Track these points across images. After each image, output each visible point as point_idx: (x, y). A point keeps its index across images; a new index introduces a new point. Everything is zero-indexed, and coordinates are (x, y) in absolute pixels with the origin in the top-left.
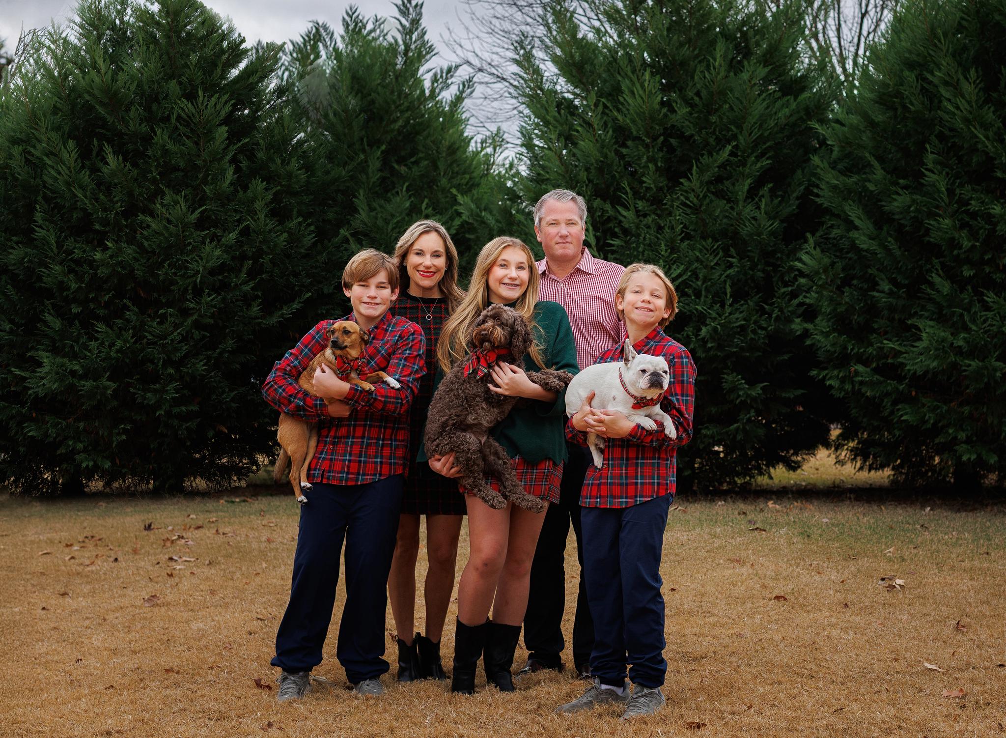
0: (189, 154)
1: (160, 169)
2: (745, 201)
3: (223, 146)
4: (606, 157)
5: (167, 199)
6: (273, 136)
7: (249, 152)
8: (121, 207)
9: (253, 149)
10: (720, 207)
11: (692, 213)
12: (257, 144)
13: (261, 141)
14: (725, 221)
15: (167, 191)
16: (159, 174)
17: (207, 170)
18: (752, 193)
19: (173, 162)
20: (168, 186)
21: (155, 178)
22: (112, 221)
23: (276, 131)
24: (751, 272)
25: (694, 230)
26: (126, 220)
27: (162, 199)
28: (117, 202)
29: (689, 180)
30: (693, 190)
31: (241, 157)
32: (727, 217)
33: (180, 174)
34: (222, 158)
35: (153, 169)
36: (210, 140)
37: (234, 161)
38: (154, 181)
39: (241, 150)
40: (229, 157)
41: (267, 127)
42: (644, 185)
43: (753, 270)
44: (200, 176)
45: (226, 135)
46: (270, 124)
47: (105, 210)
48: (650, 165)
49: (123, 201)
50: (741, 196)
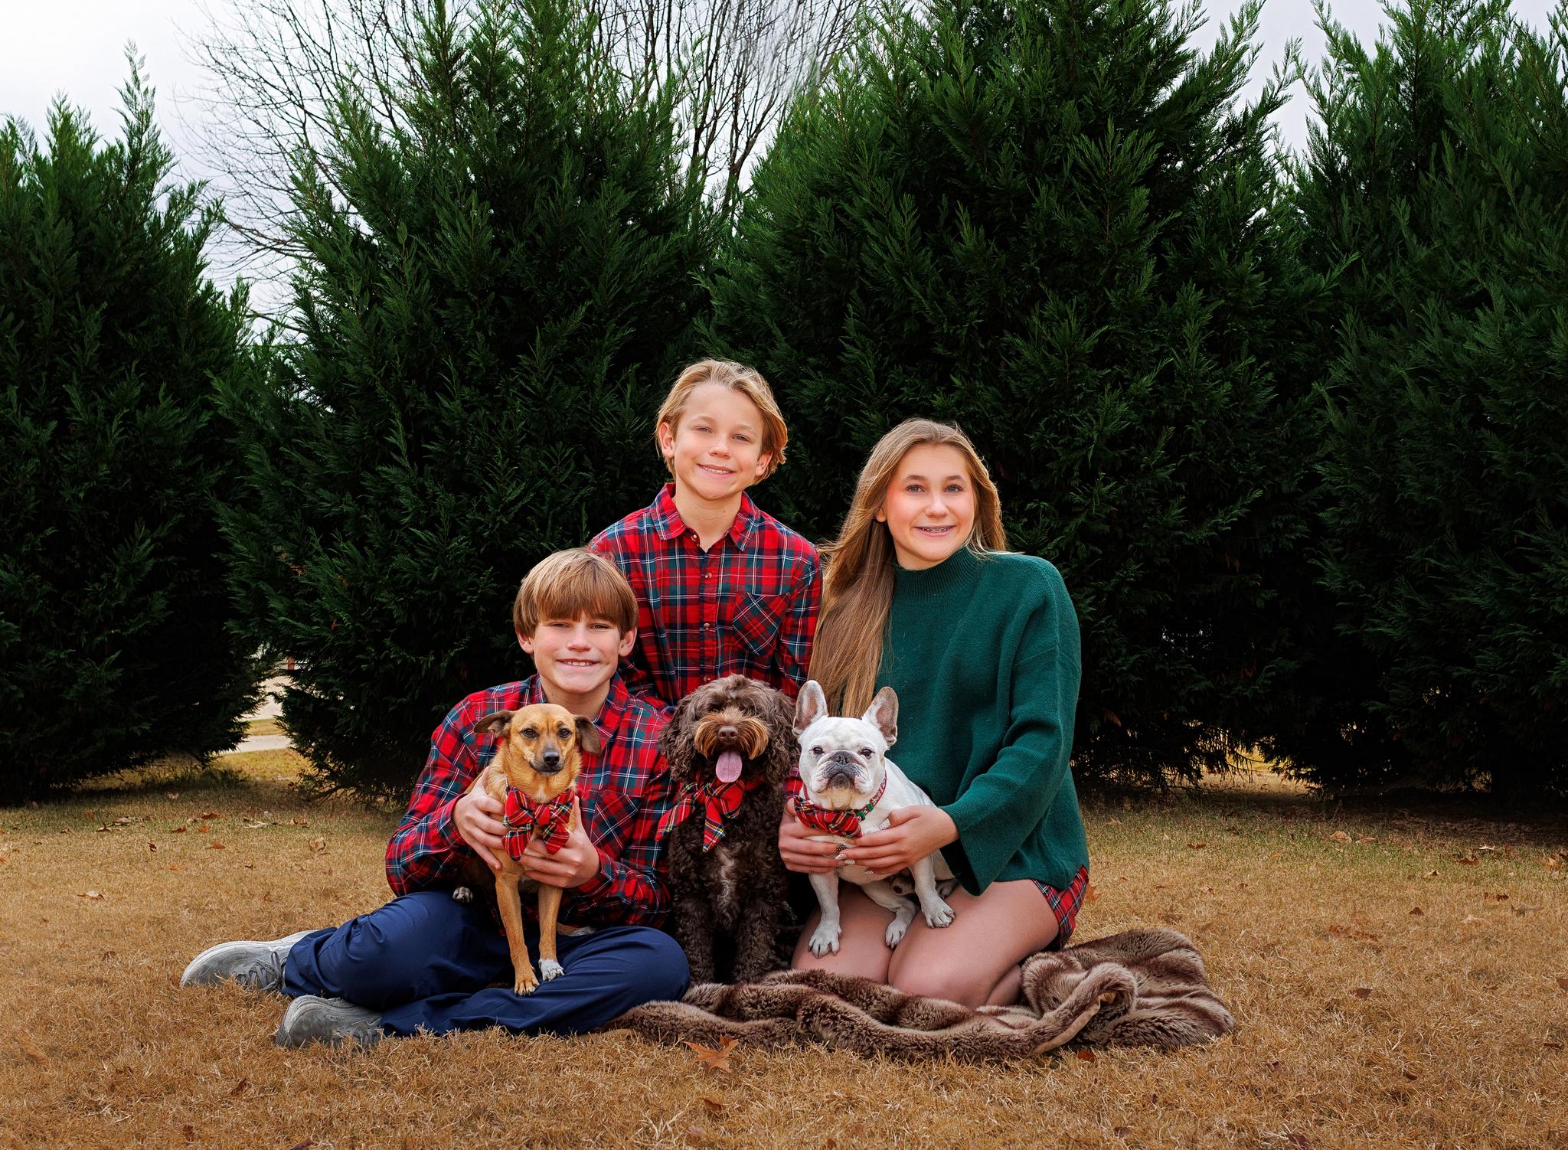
0: (1087, 232)
1: (1041, 255)
3: (1140, 223)
5: (1050, 307)
6: (1218, 211)
7: (1178, 235)
8: (978, 317)
9: (1187, 230)
12: (1194, 222)
13: (1199, 218)
15: (1050, 294)
16: (1039, 264)
17: (1114, 263)
19: (1062, 245)
20: (1052, 287)
21: (1032, 269)
22: (963, 342)
23: (1223, 203)
26: (984, 342)
27: (1042, 308)
28: (972, 309)
31: (1166, 243)
33: (1073, 266)
34: (1138, 243)
35: (1031, 254)
36: (1120, 211)
37: (1156, 249)
38: (1031, 276)
39: (1167, 232)
40: (1148, 243)
41: (1210, 194)
44: (1103, 272)
45: (1146, 203)
46: (1214, 188)
47: (953, 321)
49: (982, 307)
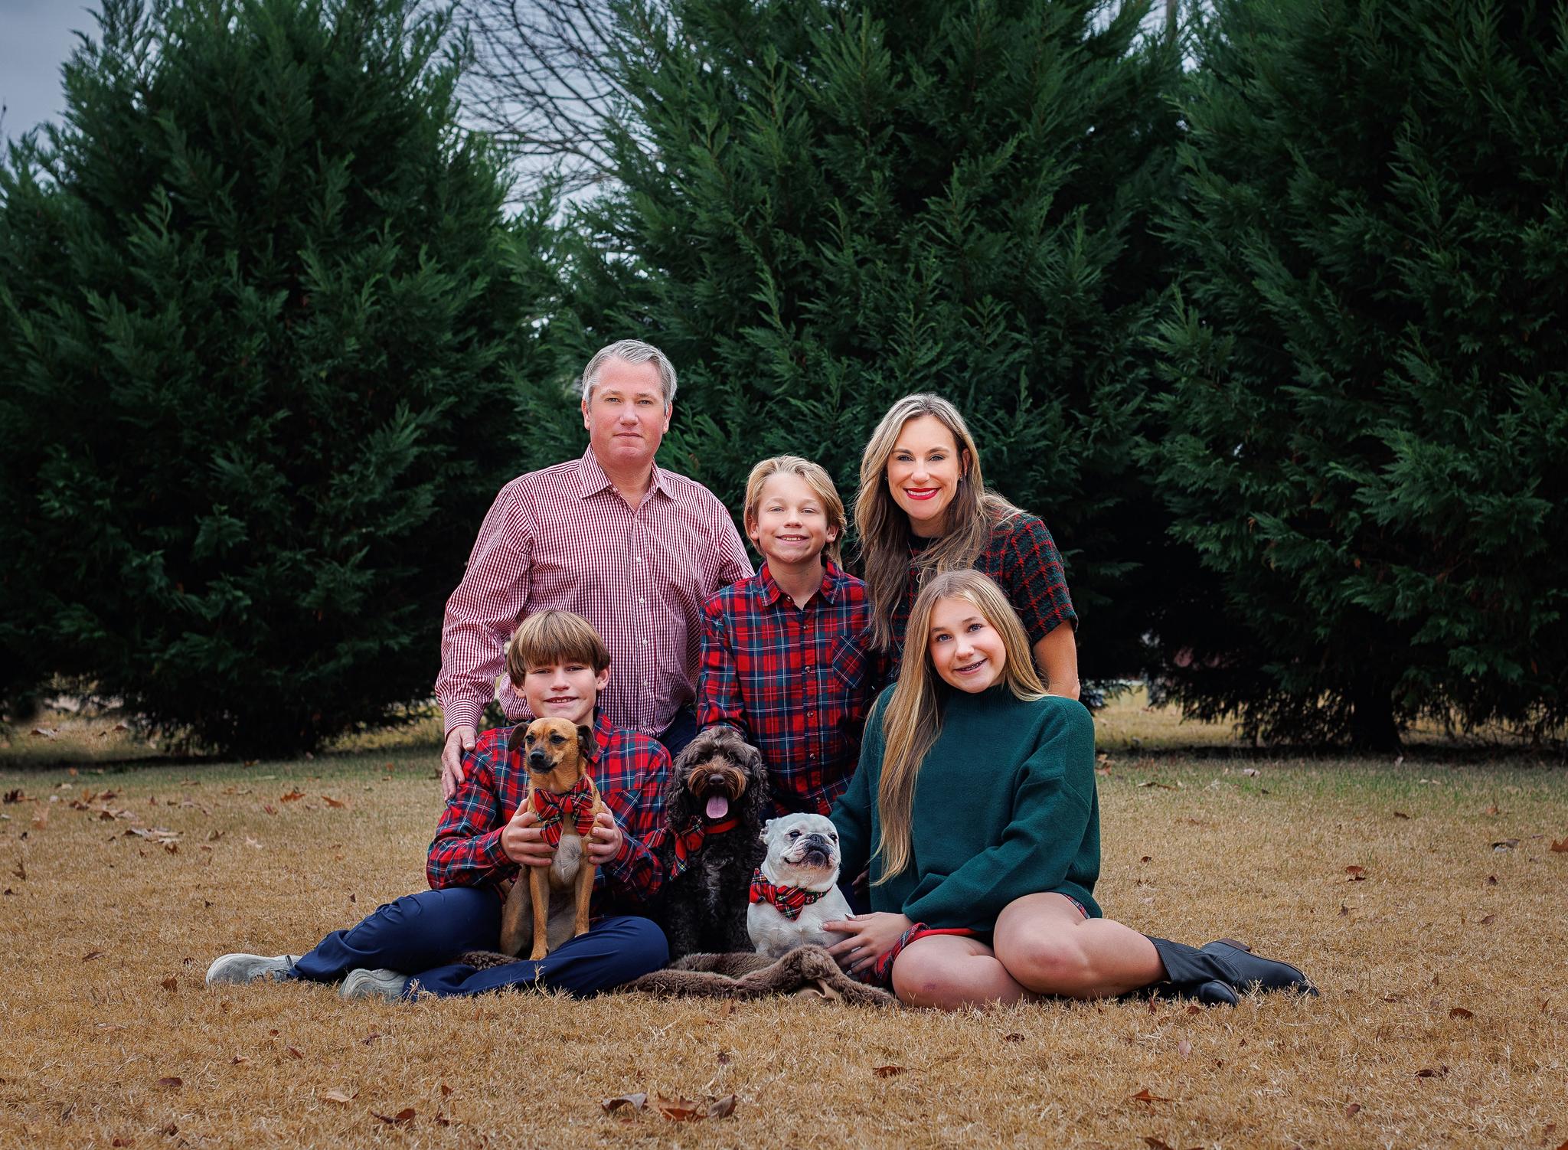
2: (1043, 231)
4: (795, 158)
10: (994, 245)
11: (948, 255)
14: (1004, 268)
18: (1052, 219)
24: (1050, 358)
25: (950, 286)
29: (942, 195)
30: (950, 213)
32: (1010, 264)
42: (862, 209)
43: (1054, 356)
48: (875, 174)
50: (1036, 223)
